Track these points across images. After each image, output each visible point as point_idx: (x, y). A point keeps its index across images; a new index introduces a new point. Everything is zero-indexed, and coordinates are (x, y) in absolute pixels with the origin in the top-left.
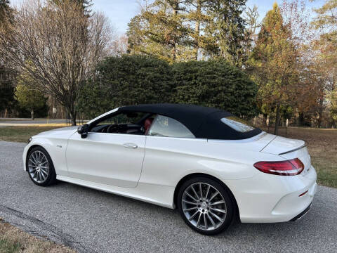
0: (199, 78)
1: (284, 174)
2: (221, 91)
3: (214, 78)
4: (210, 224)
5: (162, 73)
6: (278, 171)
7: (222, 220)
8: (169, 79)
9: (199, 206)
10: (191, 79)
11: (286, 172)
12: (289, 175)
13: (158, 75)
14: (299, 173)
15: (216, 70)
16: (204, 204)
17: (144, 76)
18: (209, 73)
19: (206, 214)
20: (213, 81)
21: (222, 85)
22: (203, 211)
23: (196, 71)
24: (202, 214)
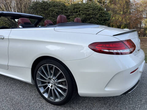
0: (81, 11)
1: (117, 54)
2: (92, 17)
3: (88, 11)
4: (56, 97)
5: (62, 9)
6: (112, 51)
7: (65, 94)
8: (66, 13)
9: (49, 83)
10: (77, 12)
11: (119, 51)
12: (122, 54)
13: (60, 10)
14: (131, 53)
15: (90, 7)
16: (52, 81)
17: (53, 11)
18: (86, 9)
19: (53, 89)
20: (88, 13)
21: (92, 14)
22: (52, 86)
23: (79, 8)
24: (51, 89)
